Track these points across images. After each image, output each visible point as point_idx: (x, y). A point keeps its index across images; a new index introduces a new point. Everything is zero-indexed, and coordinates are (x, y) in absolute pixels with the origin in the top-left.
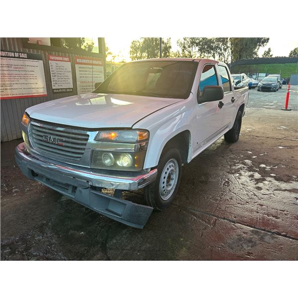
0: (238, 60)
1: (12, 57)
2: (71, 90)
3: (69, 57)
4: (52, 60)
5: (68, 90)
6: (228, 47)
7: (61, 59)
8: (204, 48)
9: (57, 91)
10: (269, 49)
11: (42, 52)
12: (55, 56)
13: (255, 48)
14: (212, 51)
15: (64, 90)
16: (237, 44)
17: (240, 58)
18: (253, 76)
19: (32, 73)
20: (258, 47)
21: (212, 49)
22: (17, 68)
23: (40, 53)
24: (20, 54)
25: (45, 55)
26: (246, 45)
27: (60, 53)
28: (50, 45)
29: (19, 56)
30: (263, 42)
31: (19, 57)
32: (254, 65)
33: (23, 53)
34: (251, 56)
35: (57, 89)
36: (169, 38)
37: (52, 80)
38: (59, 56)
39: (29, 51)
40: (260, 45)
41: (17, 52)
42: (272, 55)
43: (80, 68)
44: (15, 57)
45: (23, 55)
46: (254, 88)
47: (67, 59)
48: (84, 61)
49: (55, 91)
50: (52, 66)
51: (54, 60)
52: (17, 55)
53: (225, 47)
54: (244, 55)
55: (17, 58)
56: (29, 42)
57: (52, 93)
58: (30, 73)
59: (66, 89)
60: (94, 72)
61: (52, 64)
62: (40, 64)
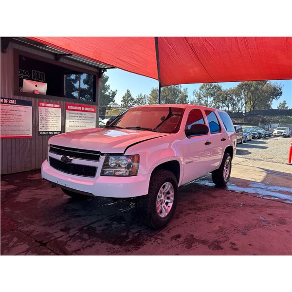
2: (59, 133)
3: (60, 104)
4: (41, 106)
5: (55, 133)
6: (241, 99)
7: (51, 105)
10: (285, 101)
12: (46, 103)
14: (226, 101)
15: (51, 133)
16: (250, 96)
19: (20, 117)
20: (271, 100)
22: (4, 112)
23: (32, 100)
24: (10, 100)
30: (276, 96)
31: (8, 103)
33: (13, 99)
35: (43, 132)
37: (39, 123)
38: (50, 103)
39: (19, 98)
40: (273, 98)
41: (6, 99)
42: (287, 107)
43: (70, 113)
44: (3, 103)
45: (12, 102)
47: (57, 106)
48: (75, 108)
49: (42, 133)
50: (41, 111)
51: (44, 106)
52: (6, 101)
53: (239, 98)
55: (6, 103)
56: (21, 91)
57: (37, 134)
58: (18, 117)
59: (53, 132)
60: (86, 117)
61: (42, 109)
62: (29, 109)
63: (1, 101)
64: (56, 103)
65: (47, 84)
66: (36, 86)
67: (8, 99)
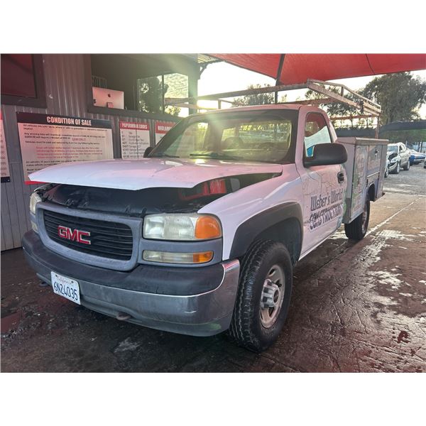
0: (389, 123)
1: (71, 125)
3: (148, 124)
4: (124, 128)
7: (136, 126)
8: (336, 108)
11: (112, 118)
12: (129, 122)
13: (415, 105)
14: (348, 112)
16: (386, 101)
17: (391, 121)
18: (414, 146)
19: (97, 146)
20: (419, 104)
21: (349, 109)
22: (77, 139)
23: (110, 119)
24: (82, 121)
25: (115, 121)
26: (400, 102)
27: (136, 119)
28: (123, 108)
29: (81, 123)
31: (81, 125)
32: (415, 131)
33: (87, 120)
34: (408, 117)
36: (284, 96)
37: (123, 155)
38: (134, 122)
39: (94, 118)
40: (422, 102)
41: (78, 119)
44: (75, 125)
45: (85, 123)
46: (417, 163)
47: (144, 126)
50: (123, 136)
51: (127, 128)
52: (78, 122)
54: (398, 116)
55: (78, 126)
56: (95, 105)
58: (95, 146)
61: (124, 133)
62: (108, 133)
63: (71, 121)
64: (143, 123)
65: (123, 93)
66: (109, 96)
67: (81, 118)
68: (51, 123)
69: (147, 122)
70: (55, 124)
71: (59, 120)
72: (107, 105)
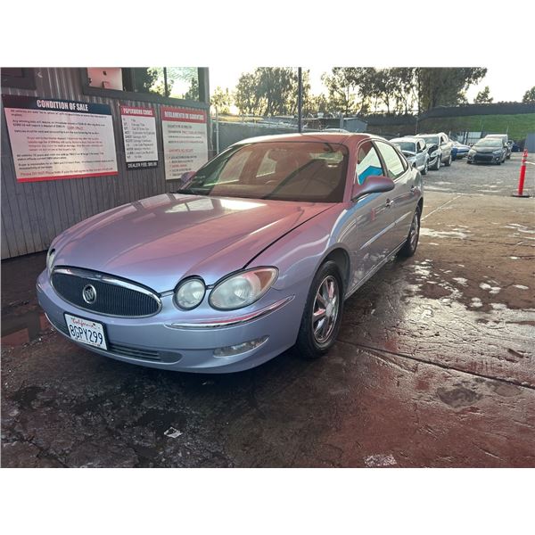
0: (430, 108)
1: (65, 110)
2: (155, 164)
3: (152, 108)
4: (126, 114)
5: (150, 164)
6: (412, 86)
7: (140, 112)
9: (134, 165)
11: (111, 101)
12: (131, 107)
14: (383, 93)
15: (145, 165)
18: (459, 137)
19: (97, 136)
20: (466, 85)
21: (385, 90)
22: (72, 128)
23: (109, 102)
24: (78, 105)
25: (115, 106)
27: (139, 103)
28: (122, 89)
29: (76, 107)
30: (476, 77)
31: (76, 111)
32: (460, 118)
33: (82, 103)
34: (454, 101)
35: (132, 163)
37: (126, 148)
38: (136, 107)
39: (91, 101)
40: (470, 83)
41: (73, 102)
43: (169, 126)
44: (69, 110)
45: (81, 107)
46: (460, 157)
47: (149, 112)
48: (176, 115)
49: (130, 166)
50: (125, 124)
51: (130, 114)
52: (72, 106)
53: (408, 86)
54: (442, 99)
55: (73, 111)
56: (90, 85)
57: (124, 168)
58: (94, 136)
59: (147, 162)
60: (192, 133)
61: (127, 121)
62: (107, 120)
63: (65, 106)
64: (147, 108)
65: (121, 70)
66: (105, 73)
67: (76, 102)
68: (42, 108)
69: (152, 107)
70: (46, 109)
71: (51, 104)
72: (103, 86)
